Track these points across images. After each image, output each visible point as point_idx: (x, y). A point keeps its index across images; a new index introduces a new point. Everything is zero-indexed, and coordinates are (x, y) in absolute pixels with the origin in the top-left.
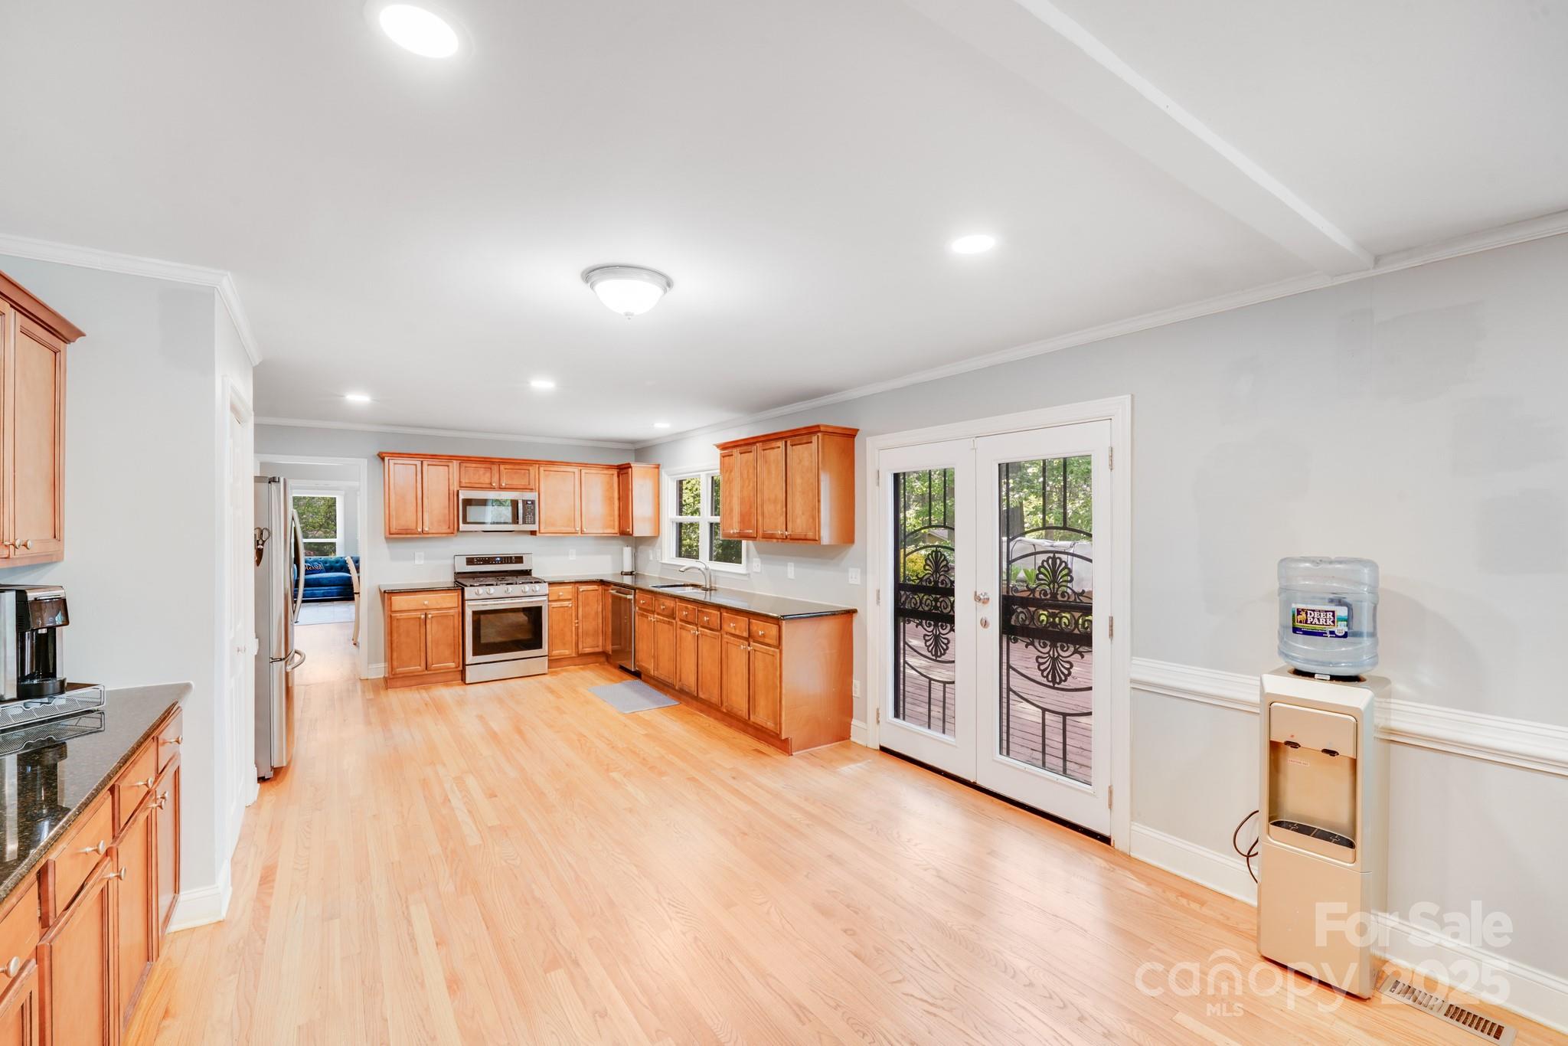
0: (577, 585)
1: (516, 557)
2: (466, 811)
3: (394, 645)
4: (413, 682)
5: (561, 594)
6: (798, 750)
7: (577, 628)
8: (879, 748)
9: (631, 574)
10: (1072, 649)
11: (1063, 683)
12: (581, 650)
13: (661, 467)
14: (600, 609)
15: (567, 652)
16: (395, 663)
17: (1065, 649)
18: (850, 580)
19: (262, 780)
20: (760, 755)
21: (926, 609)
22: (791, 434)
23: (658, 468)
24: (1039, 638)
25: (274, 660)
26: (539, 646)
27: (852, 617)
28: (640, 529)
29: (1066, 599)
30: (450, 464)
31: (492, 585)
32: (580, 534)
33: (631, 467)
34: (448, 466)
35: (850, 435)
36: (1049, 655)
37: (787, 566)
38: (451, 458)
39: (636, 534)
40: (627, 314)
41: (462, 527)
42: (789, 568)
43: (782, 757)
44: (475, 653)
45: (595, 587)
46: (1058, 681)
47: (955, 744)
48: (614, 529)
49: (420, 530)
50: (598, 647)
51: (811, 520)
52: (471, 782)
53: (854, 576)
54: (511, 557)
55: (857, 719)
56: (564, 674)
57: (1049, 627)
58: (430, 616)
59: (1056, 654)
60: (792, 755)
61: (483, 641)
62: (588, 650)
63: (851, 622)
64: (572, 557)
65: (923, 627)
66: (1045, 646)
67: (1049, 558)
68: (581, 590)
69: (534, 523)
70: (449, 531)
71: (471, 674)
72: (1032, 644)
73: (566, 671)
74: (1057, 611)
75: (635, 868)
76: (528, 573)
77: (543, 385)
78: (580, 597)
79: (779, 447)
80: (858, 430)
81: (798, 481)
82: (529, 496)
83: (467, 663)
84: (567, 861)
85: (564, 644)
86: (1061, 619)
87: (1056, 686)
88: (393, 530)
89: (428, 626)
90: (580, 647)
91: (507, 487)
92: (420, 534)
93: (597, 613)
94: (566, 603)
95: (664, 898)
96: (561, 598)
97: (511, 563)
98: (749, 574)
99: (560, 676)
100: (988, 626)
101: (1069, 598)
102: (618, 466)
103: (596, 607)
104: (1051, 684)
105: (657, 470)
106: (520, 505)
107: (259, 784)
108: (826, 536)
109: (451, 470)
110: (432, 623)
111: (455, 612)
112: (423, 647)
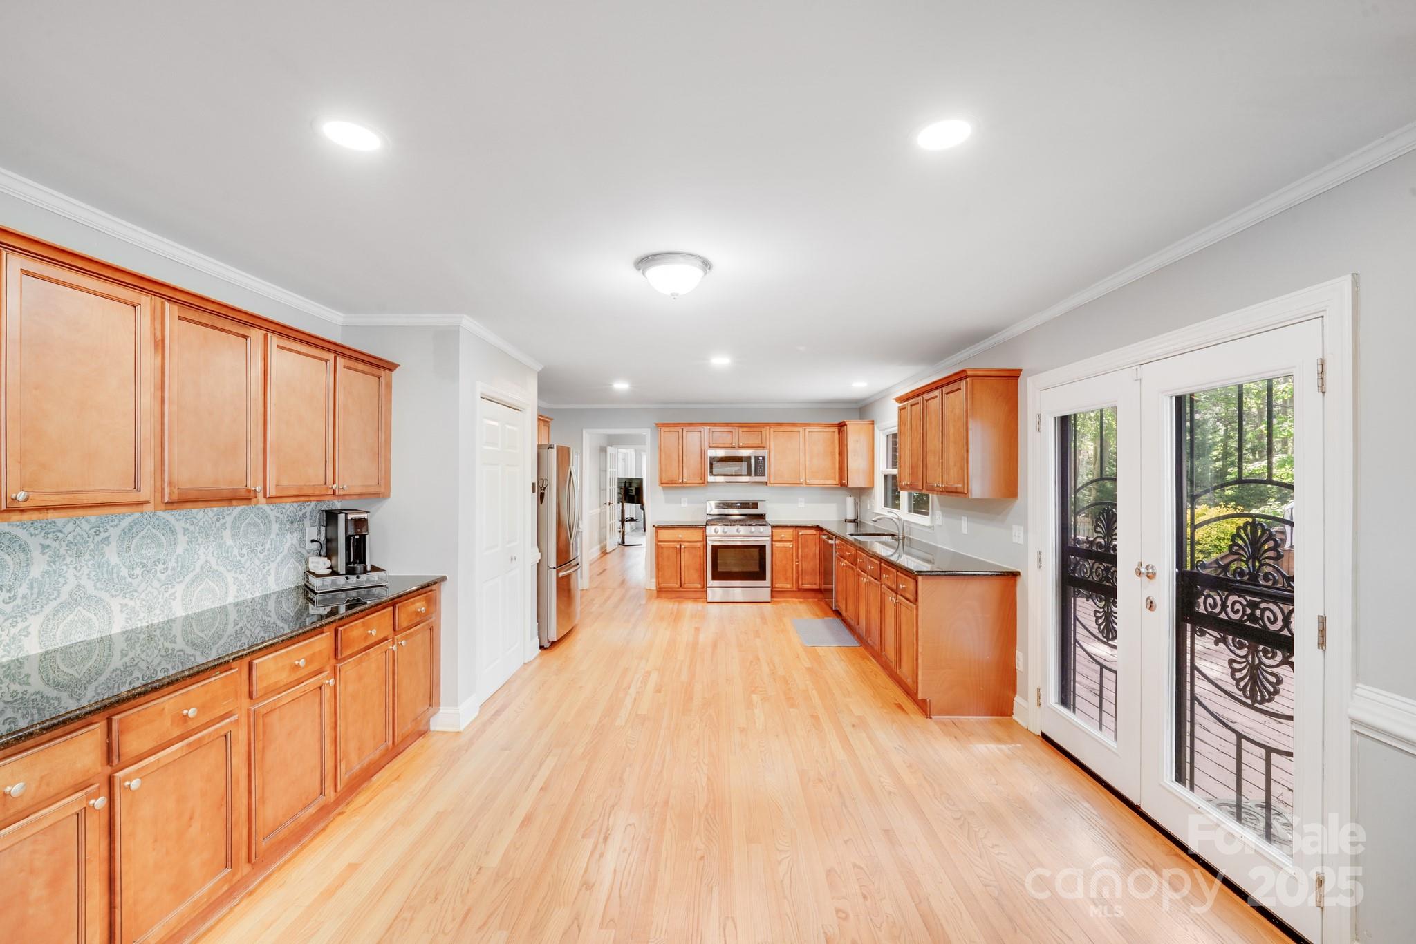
0: (797, 529)
1: (753, 504)
2: (633, 697)
3: (660, 566)
4: (673, 596)
5: (783, 535)
6: (939, 714)
7: (797, 566)
8: (1040, 735)
9: (854, 521)
10: (1279, 657)
11: (1266, 704)
12: (800, 586)
13: (875, 423)
14: (818, 552)
15: (788, 586)
16: (660, 580)
17: (1270, 655)
18: (1014, 538)
19: (542, 647)
20: (899, 711)
21: (1096, 579)
22: (944, 382)
23: (873, 424)
24: (1234, 635)
25: (550, 568)
26: (764, 579)
27: (1016, 580)
28: (855, 481)
29: (1270, 583)
30: (702, 430)
31: (727, 525)
32: (804, 485)
33: (846, 425)
34: (700, 431)
35: (1012, 377)
36: (1247, 661)
37: (961, 519)
38: (703, 425)
39: (850, 485)
40: (672, 295)
41: (711, 479)
42: (963, 522)
43: (919, 718)
44: (714, 578)
45: (813, 532)
46: (1259, 698)
47: (1115, 751)
48: (835, 480)
49: (680, 481)
50: (815, 584)
51: (960, 471)
52: (654, 677)
53: (1017, 535)
54: (749, 504)
55: (1021, 696)
56: (784, 604)
57: (1246, 621)
58: (683, 546)
59: (1257, 662)
60: (931, 718)
61: (720, 569)
62: (806, 586)
63: (1014, 586)
64: (802, 505)
65: (1093, 601)
66: (1241, 646)
67: (1246, 524)
68: (800, 533)
69: (764, 475)
70: (701, 481)
71: (712, 594)
72: (1224, 641)
73: (787, 602)
74: (1258, 600)
75: (706, 779)
76: (762, 516)
77: (721, 361)
78: (800, 539)
79: (936, 397)
80: (1021, 370)
81: (951, 430)
82: (760, 453)
83: (708, 586)
84: (665, 756)
85: (786, 579)
86: (1263, 610)
87: (1257, 705)
88: (664, 481)
89: (682, 554)
90: (800, 583)
91: (744, 446)
92: (680, 483)
93: (815, 554)
94: (788, 544)
95: (707, 813)
96: (783, 539)
97: (749, 508)
98: (933, 526)
99: (779, 605)
100: (1155, 608)
101: (1274, 583)
102: (839, 424)
103: (814, 549)
104: (1249, 702)
105: (871, 426)
106: (753, 461)
107: (540, 651)
108: (977, 489)
109: (702, 434)
110: (684, 552)
111: (699, 544)
112: (679, 570)
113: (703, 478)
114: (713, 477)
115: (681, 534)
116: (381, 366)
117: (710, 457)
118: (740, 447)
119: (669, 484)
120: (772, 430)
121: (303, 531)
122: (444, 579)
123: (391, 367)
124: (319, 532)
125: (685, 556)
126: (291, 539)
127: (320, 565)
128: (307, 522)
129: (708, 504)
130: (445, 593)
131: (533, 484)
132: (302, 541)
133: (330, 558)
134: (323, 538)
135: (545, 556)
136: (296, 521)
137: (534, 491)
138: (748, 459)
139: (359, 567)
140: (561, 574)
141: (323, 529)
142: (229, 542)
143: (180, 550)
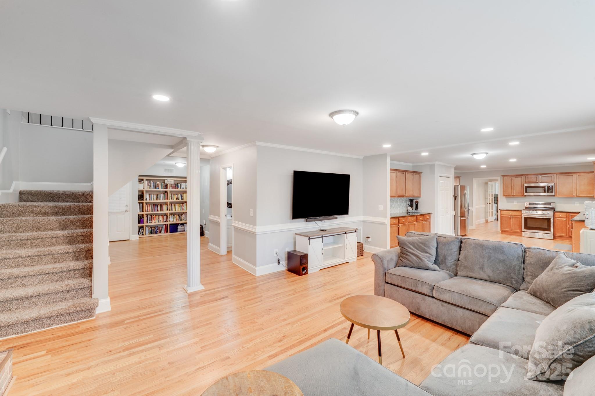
0: (569, 214)
1: (549, 204)
3: (502, 223)
4: (508, 233)
7: (568, 228)
15: (563, 235)
16: (502, 228)
26: (550, 231)
30: (522, 177)
31: (535, 211)
32: (575, 197)
38: (523, 175)
44: (525, 229)
54: (546, 203)
58: (512, 217)
61: (528, 226)
69: (553, 193)
71: (524, 234)
76: (553, 208)
82: (551, 185)
83: (523, 231)
85: (562, 232)
88: (505, 195)
89: (512, 220)
90: (569, 234)
91: (542, 182)
94: (563, 219)
96: (560, 217)
106: (547, 188)
109: (522, 179)
110: (513, 219)
111: (519, 217)
112: (510, 225)
113: (523, 194)
114: (526, 193)
115: (511, 213)
116: (419, 173)
117: (526, 186)
118: (540, 182)
119: (508, 196)
120: (557, 176)
121: (407, 203)
122: (432, 213)
123: (421, 173)
124: (409, 203)
125: (513, 221)
126: (405, 204)
127: (410, 208)
128: (407, 201)
129: (525, 203)
130: (432, 216)
131: (453, 195)
132: (406, 204)
133: (411, 207)
134: (410, 204)
135: (457, 214)
136: (406, 201)
137: (453, 197)
138: (544, 187)
139: (417, 209)
140: (461, 219)
141: (410, 203)
142: (399, 203)
143: (394, 203)
